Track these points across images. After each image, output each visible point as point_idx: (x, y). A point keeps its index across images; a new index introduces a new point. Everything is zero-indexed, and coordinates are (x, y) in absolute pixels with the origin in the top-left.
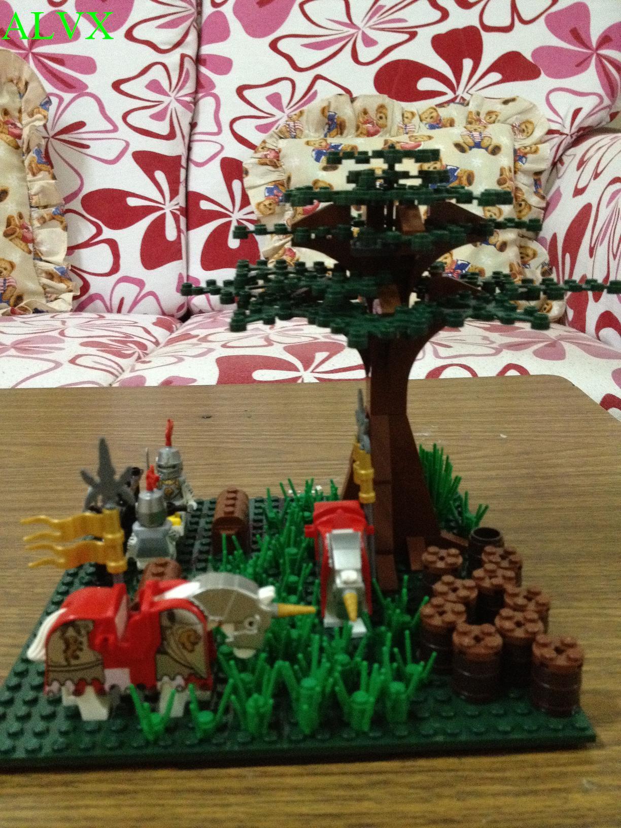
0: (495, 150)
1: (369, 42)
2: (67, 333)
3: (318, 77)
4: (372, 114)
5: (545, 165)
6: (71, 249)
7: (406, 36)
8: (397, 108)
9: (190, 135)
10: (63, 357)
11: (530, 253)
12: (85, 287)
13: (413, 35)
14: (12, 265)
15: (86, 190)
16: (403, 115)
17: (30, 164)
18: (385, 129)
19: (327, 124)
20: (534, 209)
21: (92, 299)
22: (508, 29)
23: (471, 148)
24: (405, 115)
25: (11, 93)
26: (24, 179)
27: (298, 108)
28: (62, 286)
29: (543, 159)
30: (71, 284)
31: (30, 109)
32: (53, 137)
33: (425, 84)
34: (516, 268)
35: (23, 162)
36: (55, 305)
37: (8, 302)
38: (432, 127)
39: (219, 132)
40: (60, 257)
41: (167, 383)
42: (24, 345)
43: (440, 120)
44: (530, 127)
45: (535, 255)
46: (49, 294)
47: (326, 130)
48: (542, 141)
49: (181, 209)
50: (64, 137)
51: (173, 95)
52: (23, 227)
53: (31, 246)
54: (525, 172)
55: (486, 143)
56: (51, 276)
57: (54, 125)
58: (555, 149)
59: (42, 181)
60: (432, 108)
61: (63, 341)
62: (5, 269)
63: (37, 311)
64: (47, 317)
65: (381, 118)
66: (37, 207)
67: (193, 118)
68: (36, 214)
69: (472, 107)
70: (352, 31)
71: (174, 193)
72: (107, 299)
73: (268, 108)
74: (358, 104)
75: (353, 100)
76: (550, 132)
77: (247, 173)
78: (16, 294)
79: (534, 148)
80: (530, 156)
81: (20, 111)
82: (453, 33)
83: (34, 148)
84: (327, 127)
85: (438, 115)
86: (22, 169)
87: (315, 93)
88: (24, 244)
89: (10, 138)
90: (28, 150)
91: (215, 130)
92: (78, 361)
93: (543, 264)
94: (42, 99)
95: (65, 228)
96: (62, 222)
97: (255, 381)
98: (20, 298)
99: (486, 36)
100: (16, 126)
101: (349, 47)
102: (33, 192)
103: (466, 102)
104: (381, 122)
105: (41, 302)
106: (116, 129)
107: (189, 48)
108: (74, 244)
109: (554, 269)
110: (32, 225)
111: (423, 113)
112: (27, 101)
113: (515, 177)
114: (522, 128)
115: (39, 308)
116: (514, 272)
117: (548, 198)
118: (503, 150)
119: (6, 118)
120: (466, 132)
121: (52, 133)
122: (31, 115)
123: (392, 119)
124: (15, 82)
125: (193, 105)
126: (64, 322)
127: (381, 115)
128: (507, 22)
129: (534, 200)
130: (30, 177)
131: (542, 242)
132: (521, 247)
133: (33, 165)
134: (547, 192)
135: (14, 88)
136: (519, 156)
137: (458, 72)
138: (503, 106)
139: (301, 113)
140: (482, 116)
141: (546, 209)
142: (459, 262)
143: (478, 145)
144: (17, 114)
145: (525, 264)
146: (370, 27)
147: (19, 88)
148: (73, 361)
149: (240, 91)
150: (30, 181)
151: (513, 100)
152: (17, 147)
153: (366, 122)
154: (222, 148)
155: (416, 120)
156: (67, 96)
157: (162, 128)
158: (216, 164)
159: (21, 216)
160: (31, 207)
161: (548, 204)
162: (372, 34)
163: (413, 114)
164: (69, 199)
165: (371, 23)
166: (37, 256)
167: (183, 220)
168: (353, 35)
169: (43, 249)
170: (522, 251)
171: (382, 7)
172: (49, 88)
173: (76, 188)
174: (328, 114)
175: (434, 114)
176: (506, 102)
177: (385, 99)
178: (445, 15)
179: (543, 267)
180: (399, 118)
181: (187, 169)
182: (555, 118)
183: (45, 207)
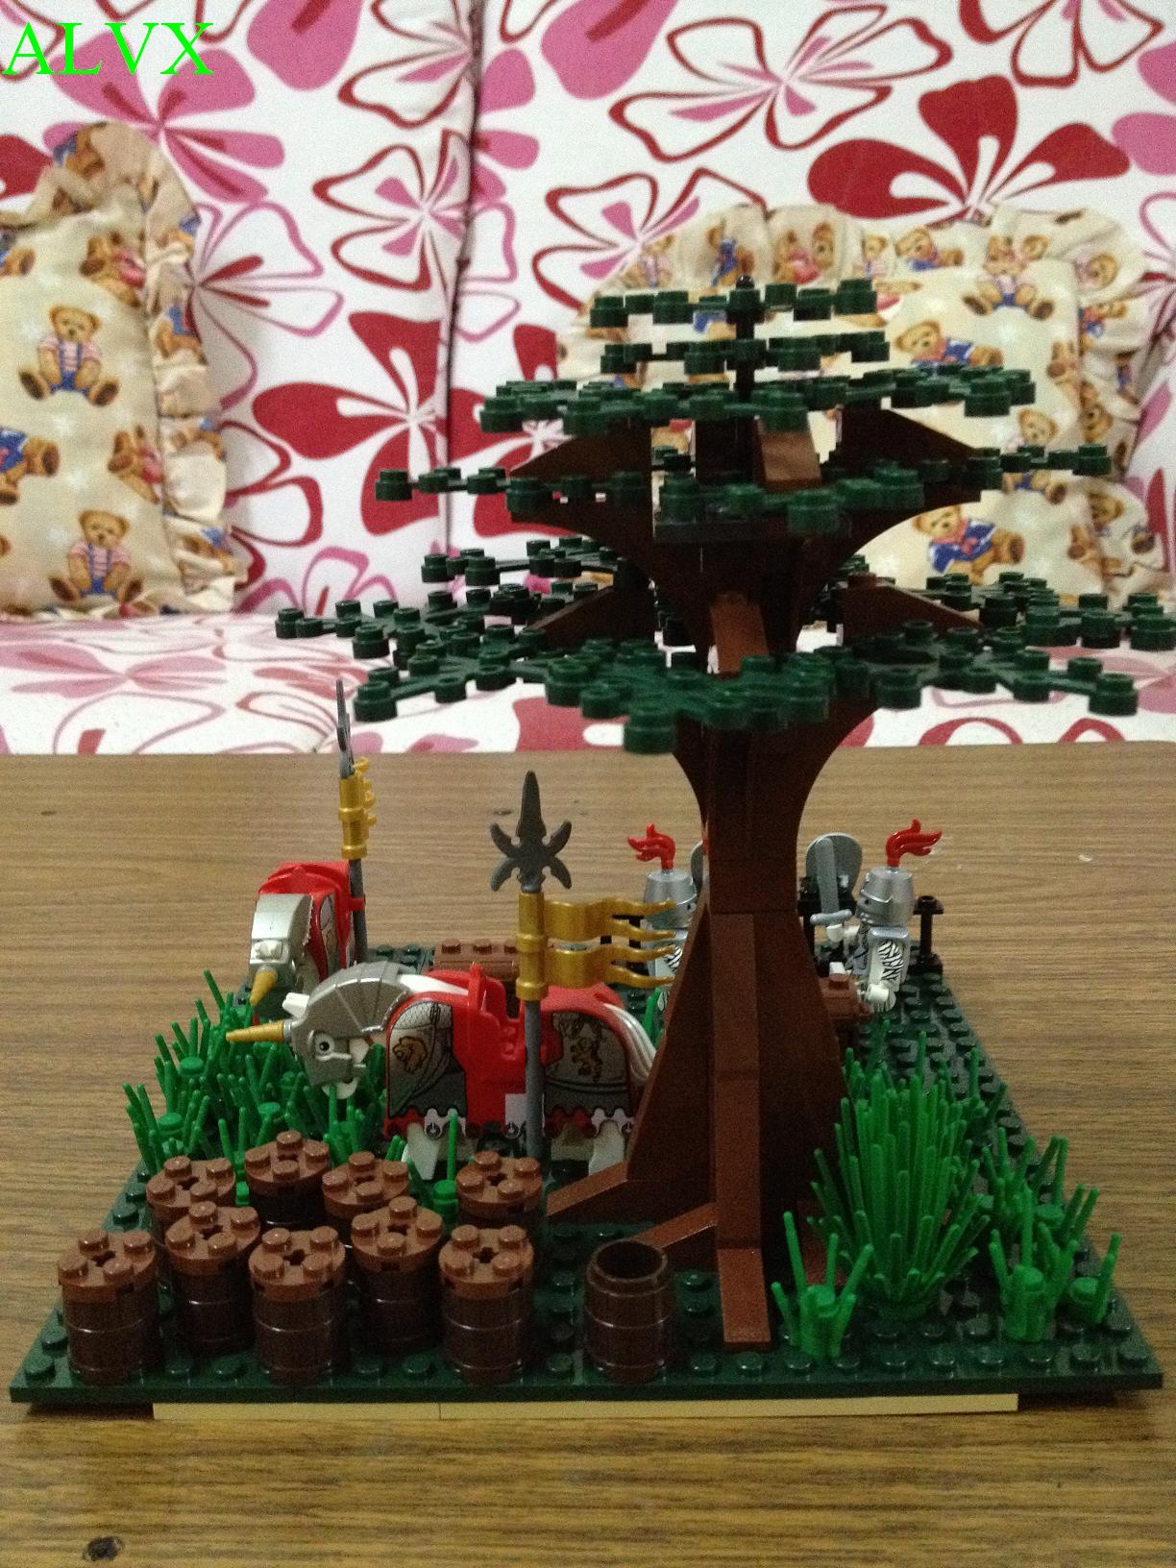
0: (1043, 311)
1: (799, 106)
2: (226, 651)
3: (700, 173)
4: (806, 241)
5: (1138, 340)
6: (233, 496)
7: (869, 96)
8: (852, 231)
9: (458, 282)
10: (226, 695)
11: (1110, 506)
12: (257, 567)
13: (883, 93)
14: (123, 525)
15: (263, 384)
16: (863, 244)
17: (159, 337)
18: (829, 270)
19: (718, 260)
20: (1118, 425)
21: (268, 589)
22: (1067, 81)
23: (996, 306)
24: (868, 245)
25: (127, 204)
26: (147, 364)
27: (663, 230)
28: (215, 564)
29: (1134, 328)
30: (231, 562)
31: (159, 235)
32: (203, 284)
33: (906, 185)
34: (1084, 535)
35: (146, 332)
36: (201, 600)
37: (114, 594)
38: (920, 266)
39: (513, 275)
40: (211, 510)
41: (423, 747)
42: (152, 675)
43: (935, 254)
44: (1110, 267)
45: (1119, 511)
46: (189, 579)
47: (715, 273)
48: (1131, 294)
49: (438, 422)
50: (224, 284)
51: (426, 206)
52: (144, 453)
53: (157, 489)
54: (1102, 353)
55: (1024, 295)
56: (194, 545)
57: (204, 261)
58: (1157, 309)
59: (180, 368)
60: (917, 231)
61: (222, 668)
62: (111, 531)
63: (167, 611)
64: (184, 622)
65: (822, 249)
66: (172, 416)
67: (464, 249)
68: (168, 428)
69: (997, 228)
70: (766, 85)
71: (426, 391)
72: (297, 590)
73: (607, 231)
74: (779, 224)
75: (768, 216)
76: (1149, 276)
77: (564, 353)
78: (130, 577)
79: (1117, 306)
80: (1109, 323)
81: (142, 237)
82: (961, 89)
83: (167, 306)
84: (717, 267)
85: (931, 244)
86: (143, 344)
87: (696, 203)
88: (144, 486)
89: (122, 287)
90: (157, 309)
91: (503, 270)
92: (254, 704)
93: (1137, 530)
94: (184, 214)
95: (222, 456)
96: (215, 445)
97: (588, 746)
98: (135, 587)
99: (1023, 95)
100: (133, 265)
101: (760, 117)
102: (164, 386)
103: (985, 220)
104: (821, 257)
105: (175, 594)
106: (318, 270)
107: (458, 119)
108: (239, 484)
109: (1158, 539)
110: (161, 449)
111: (904, 239)
112: (156, 218)
113: (1082, 364)
114: (1094, 269)
115: (173, 605)
116: (1079, 543)
117: (1145, 401)
118: (1058, 311)
119: (117, 250)
120: (985, 276)
121: (199, 277)
122: (163, 243)
123: (844, 253)
124: (134, 181)
125: (463, 226)
126: (219, 633)
127: (823, 243)
128: (1063, 68)
129: (1117, 406)
130: (158, 359)
131: (1133, 486)
132: (1092, 496)
133: (166, 339)
134: (1142, 390)
135: (132, 195)
136: (1088, 321)
137: (969, 161)
138: (1058, 228)
139: (669, 240)
140: (1016, 246)
141: (1142, 424)
142: (974, 524)
143: (1009, 301)
144: (136, 242)
145: (1100, 528)
146: (803, 79)
147: (140, 194)
148: (243, 705)
149: (553, 199)
150: (159, 368)
151: (1077, 215)
152: (135, 304)
153: (792, 258)
154: (517, 307)
155: (890, 251)
156: (229, 209)
157: (406, 268)
158: (505, 337)
159: (140, 433)
160: (160, 415)
161: (1144, 414)
162: (807, 92)
163: (883, 242)
164: (229, 401)
165: (804, 69)
166: (169, 508)
167: (441, 443)
168: (766, 94)
169: (181, 494)
170: (1096, 502)
171: (822, 41)
172: (197, 194)
173: (241, 380)
174: (719, 241)
175: (924, 243)
176: (1063, 219)
177: (829, 213)
178: (945, 55)
179: (1135, 534)
180: (855, 250)
181: (451, 347)
182: (1156, 248)
183: (186, 416)
